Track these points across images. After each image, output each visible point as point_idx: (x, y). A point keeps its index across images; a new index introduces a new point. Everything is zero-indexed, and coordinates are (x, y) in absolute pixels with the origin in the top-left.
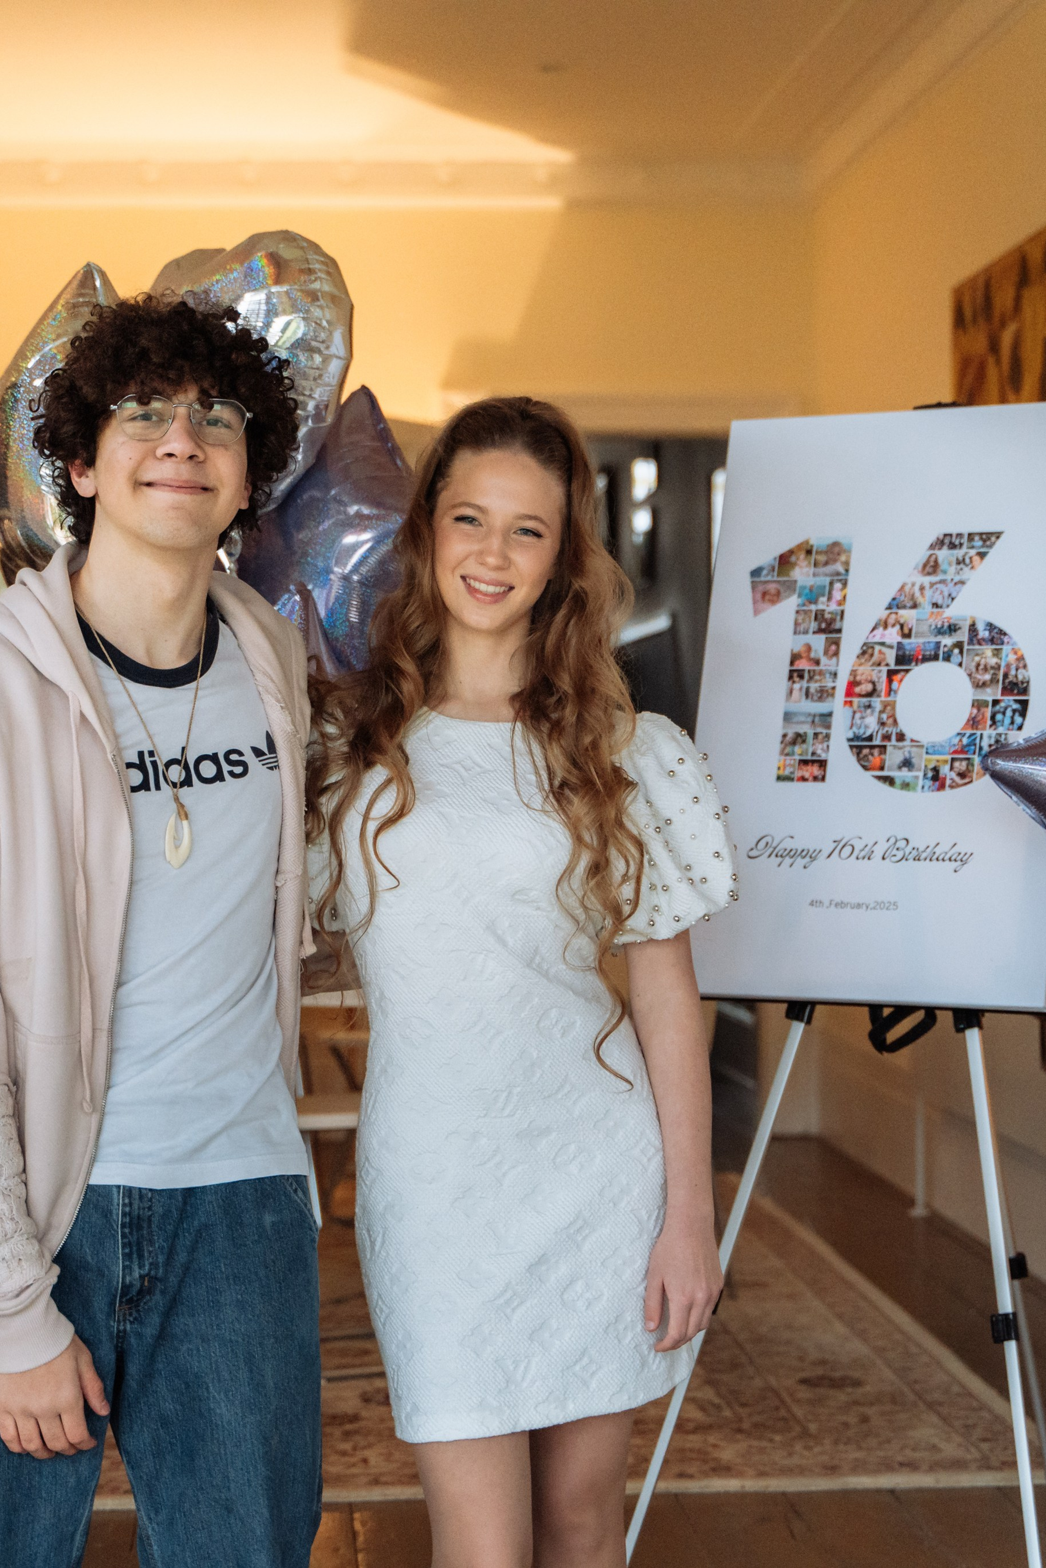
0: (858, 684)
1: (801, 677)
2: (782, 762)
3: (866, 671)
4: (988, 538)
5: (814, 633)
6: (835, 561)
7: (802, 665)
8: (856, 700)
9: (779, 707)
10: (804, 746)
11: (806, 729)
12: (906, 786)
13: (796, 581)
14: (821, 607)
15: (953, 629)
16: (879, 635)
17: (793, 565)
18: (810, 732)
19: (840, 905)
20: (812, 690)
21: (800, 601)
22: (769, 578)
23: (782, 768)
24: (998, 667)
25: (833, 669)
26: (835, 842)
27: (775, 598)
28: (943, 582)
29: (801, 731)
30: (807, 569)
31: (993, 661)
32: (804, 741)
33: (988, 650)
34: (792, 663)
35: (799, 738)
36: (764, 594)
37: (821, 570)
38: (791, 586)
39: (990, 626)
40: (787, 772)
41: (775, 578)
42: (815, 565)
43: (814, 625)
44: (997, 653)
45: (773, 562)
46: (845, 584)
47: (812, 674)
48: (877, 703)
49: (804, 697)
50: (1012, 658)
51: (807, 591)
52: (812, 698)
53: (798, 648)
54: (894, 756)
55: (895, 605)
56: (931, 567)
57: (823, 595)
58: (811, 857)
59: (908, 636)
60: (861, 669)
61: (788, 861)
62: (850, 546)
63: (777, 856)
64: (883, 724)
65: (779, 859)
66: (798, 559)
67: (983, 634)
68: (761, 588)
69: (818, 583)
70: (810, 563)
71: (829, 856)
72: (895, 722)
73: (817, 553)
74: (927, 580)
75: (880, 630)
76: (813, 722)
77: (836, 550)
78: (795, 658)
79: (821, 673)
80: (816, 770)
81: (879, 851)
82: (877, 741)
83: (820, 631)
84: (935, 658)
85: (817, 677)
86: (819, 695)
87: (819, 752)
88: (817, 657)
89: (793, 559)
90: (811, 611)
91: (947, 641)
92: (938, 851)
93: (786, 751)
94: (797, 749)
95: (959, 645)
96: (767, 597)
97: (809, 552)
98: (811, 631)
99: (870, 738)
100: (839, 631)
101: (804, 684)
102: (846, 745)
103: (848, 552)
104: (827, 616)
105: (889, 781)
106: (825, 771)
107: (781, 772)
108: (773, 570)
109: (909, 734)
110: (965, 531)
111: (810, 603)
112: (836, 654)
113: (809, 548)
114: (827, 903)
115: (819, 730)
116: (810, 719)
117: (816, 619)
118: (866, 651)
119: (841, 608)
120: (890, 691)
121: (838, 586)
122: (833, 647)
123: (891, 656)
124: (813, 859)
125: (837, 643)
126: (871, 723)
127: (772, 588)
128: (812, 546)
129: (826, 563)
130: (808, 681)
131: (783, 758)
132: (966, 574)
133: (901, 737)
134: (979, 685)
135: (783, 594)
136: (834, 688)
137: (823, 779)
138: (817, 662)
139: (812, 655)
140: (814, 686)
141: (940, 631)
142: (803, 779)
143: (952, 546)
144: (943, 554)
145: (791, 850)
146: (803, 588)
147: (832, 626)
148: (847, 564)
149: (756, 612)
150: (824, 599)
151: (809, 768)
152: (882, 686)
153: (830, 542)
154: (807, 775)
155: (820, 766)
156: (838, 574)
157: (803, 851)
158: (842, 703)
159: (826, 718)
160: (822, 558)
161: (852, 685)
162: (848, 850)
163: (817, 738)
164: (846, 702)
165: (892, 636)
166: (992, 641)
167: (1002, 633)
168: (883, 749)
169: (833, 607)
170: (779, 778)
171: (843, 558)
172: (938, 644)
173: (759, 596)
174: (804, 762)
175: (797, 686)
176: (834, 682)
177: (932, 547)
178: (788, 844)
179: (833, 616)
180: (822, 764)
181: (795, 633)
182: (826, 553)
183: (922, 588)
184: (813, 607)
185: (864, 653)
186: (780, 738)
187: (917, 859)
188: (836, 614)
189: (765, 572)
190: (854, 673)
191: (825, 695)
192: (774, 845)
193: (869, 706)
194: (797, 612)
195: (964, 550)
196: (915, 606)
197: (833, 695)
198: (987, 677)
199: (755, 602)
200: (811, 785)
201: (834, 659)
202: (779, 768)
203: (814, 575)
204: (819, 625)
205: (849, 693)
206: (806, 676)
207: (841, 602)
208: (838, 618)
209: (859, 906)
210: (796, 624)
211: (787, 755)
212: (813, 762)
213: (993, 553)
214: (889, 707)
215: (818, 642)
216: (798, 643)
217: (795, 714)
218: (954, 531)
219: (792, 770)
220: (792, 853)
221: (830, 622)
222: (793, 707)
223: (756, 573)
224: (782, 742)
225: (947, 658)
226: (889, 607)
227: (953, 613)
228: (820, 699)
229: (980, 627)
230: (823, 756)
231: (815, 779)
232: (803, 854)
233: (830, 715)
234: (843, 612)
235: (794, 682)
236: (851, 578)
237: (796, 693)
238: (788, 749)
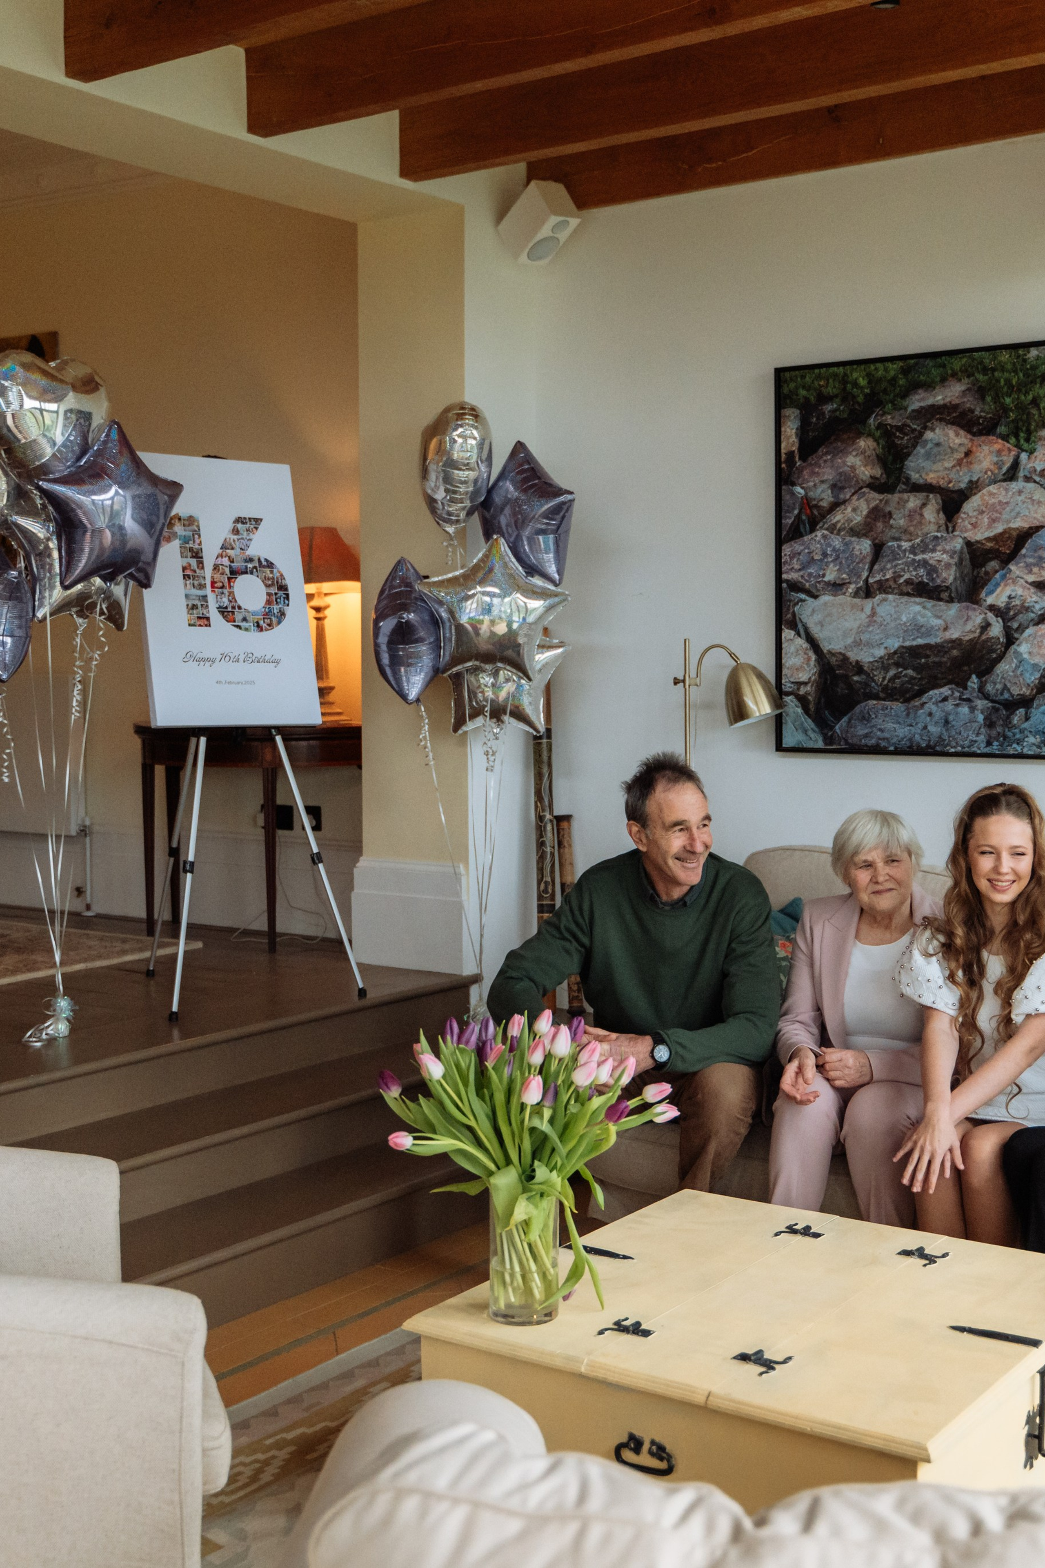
0: (216, 582)
1: (189, 578)
2: (188, 618)
3: (217, 577)
4: (258, 521)
6: (193, 525)
7: (188, 572)
8: (216, 590)
9: (182, 592)
10: (198, 610)
11: (196, 602)
12: (246, 629)
13: (176, 532)
14: (191, 545)
15: (251, 560)
16: (219, 561)
17: (173, 525)
18: (199, 604)
19: (230, 683)
21: (180, 542)
23: (190, 620)
24: (273, 578)
25: (203, 575)
26: (221, 654)
27: (168, 539)
28: (242, 539)
29: (194, 604)
30: (180, 527)
31: (271, 576)
32: (197, 608)
33: (268, 571)
34: (184, 571)
35: (194, 607)
37: (187, 528)
38: (175, 535)
39: (266, 560)
40: (192, 622)
41: (168, 530)
42: (184, 525)
43: (189, 554)
44: (272, 572)
46: (200, 536)
47: (194, 577)
48: (226, 591)
49: (193, 587)
50: (278, 574)
51: (183, 537)
52: (196, 588)
53: (185, 565)
54: (238, 616)
55: (223, 547)
56: (236, 531)
57: (191, 540)
59: (232, 562)
60: (215, 576)
61: (202, 663)
62: (198, 518)
63: (196, 661)
64: (231, 601)
65: (198, 663)
66: (175, 521)
67: (264, 563)
69: (188, 534)
70: (181, 524)
71: (220, 661)
72: (236, 601)
73: (184, 520)
74: (235, 537)
75: (220, 559)
76: (199, 599)
77: (192, 519)
78: (184, 569)
79: (198, 577)
80: (206, 622)
81: (242, 658)
82: (230, 609)
83: (192, 557)
84: (246, 573)
85: (196, 578)
86: (199, 587)
87: (205, 613)
88: (195, 569)
90: (187, 547)
91: (250, 565)
92: (267, 658)
94: (196, 612)
95: (255, 567)
97: (180, 519)
98: (189, 556)
99: (226, 608)
100: (202, 557)
101: (191, 581)
102: (216, 611)
103: (198, 521)
104: (195, 550)
105: (239, 627)
106: (210, 622)
107: (190, 622)
109: (243, 606)
110: (247, 517)
111: (186, 543)
112: (203, 568)
114: (224, 682)
115: (203, 603)
116: (197, 598)
117: (189, 551)
118: (216, 568)
119: (200, 546)
120: (230, 587)
121: (196, 536)
122: (201, 565)
123: (227, 571)
124: (213, 662)
125: (202, 563)
126: (225, 601)
127: (166, 534)
128: (180, 516)
129: (189, 525)
130: (193, 580)
131: (188, 616)
132: (251, 536)
133: (240, 608)
134: (267, 586)
135: (172, 538)
136: (205, 584)
137: (210, 626)
138: (195, 572)
139: (192, 568)
140: (196, 583)
141: (246, 561)
142: (200, 625)
143: (243, 523)
144: (239, 526)
145: (202, 658)
146: (181, 536)
147: (198, 555)
148: (198, 526)
150: (191, 542)
151: (203, 621)
152: (226, 584)
153: (188, 515)
154: (202, 624)
156: (195, 531)
157: (208, 658)
158: (210, 591)
159: (205, 597)
160: (187, 522)
161: (213, 583)
162: (228, 658)
163: (202, 607)
164: (212, 591)
165: (226, 561)
166: (268, 567)
167: (272, 563)
168: (233, 613)
169: (196, 546)
170: (189, 625)
171: (196, 523)
172: (246, 567)
174: (199, 618)
175: (188, 582)
176: (204, 581)
177: (234, 522)
178: (200, 656)
179: (197, 550)
180: (208, 619)
181: (182, 557)
182: (188, 520)
183: (234, 541)
184: (188, 545)
185: (215, 569)
186: (185, 606)
187: (258, 662)
188: (199, 549)
190: (212, 577)
191: (202, 587)
192: (194, 656)
193: (223, 593)
194: (180, 547)
195: (248, 525)
196: (233, 549)
197: (205, 587)
198: (270, 582)
200: (206, 629)
201: (202, 571)
202: (188, 620)
203: (184, 530)
204: (192, 554)
205: (213, 586)
206: (191, 577)
207: (200, 544)
208: (200, 551)
209: (238, 683)
210: (181, 553)
211: (190, 614)
212: (203, 618)
213: (261, 527)
214: (231, 594)
215: (194, 562)
216: (185, 562)
217: (191, 595)
218: (243, 516)
219: (194, 621)
220: (203, 660)
221: (197, 553)
222: (188, 592)
224: (187, 608)
225: (252, 573)
226: (222, 548)
227: (251, 552)
228: (200, 589)
229: (263, 560)
230: (207, 615)
231: (206, 626)
232: (208, 660)
233: (206, 596)
234: (201, 549)
235: (186, 580)
236: (202, 532)
237: (188, 586)
238: (191, 612)
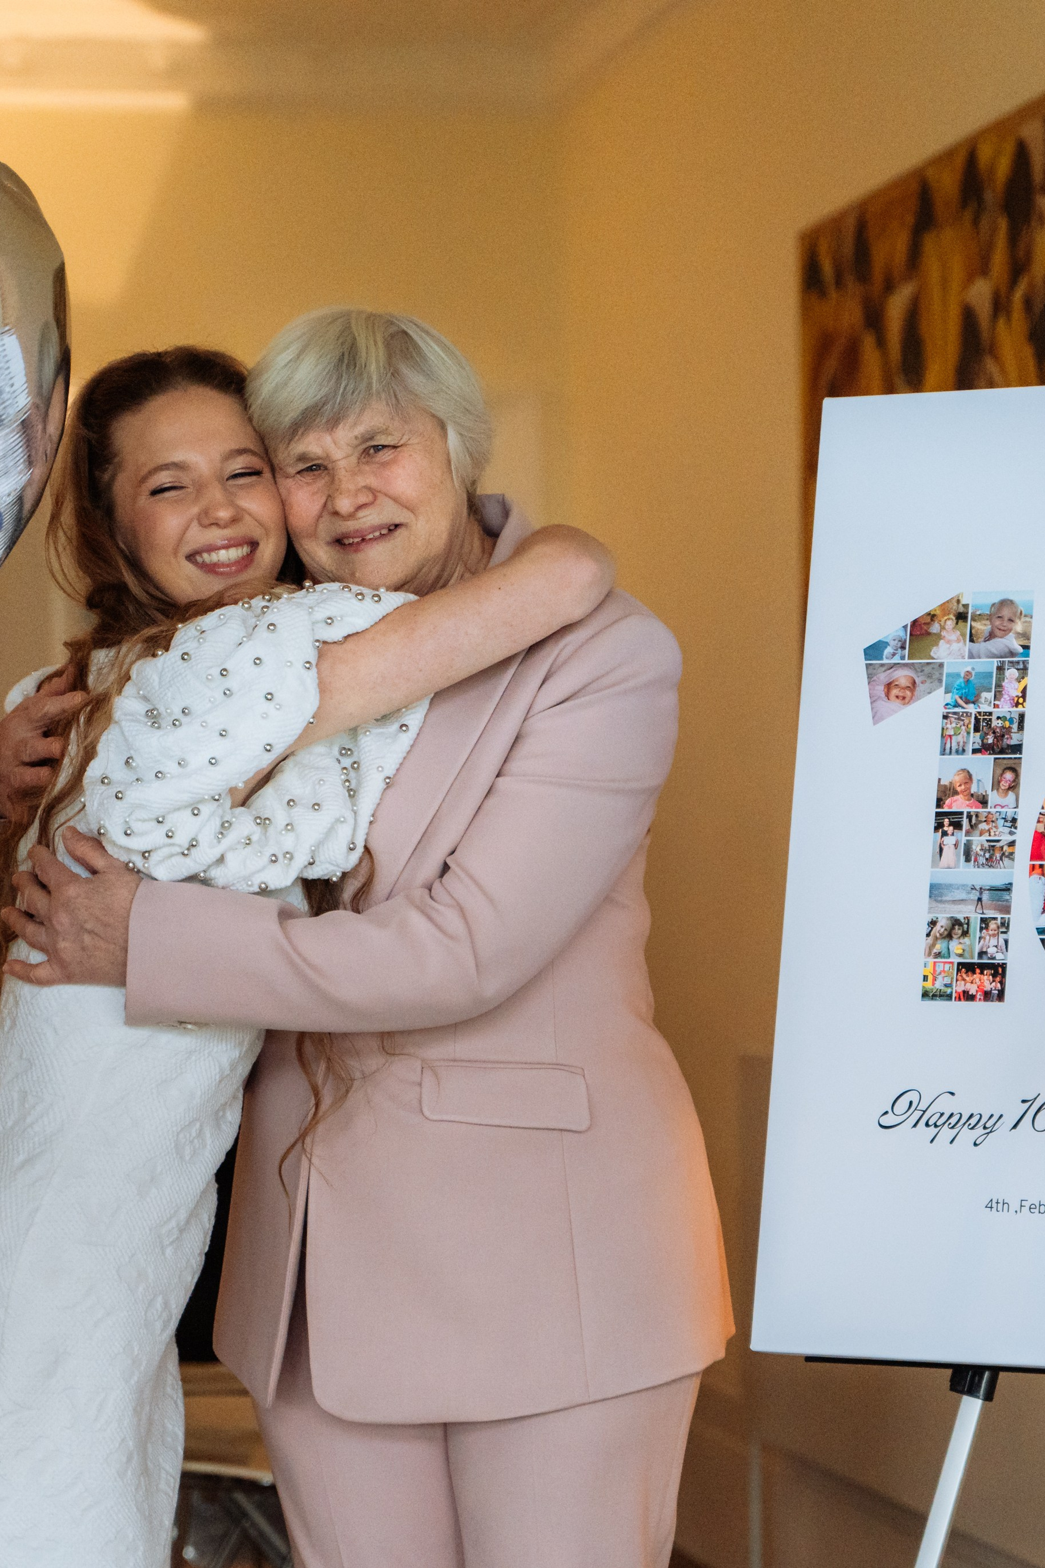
1: (957, 826)
2: (930, 968)
5: (975, 751)
6: (1006, 631)
7: (958, 804)
9: (922, 875)
10: (966, 940)
11: (969, 912)
13: (941, 665)
14: (985, 708)
17: (935, 638)
18: (975, 920)
19: (1038, 1207)
20: (976, 848)
21: (949, 698)
22: (896, 660)
23: (930, 978)
25: (1010, 812)
26: (1024, 1101)
27: (908, 693)
29: (960, 917)
30: (961, 644)
32: (965, 933)
34: (940, 803)
35: (957, 928)
36: (889, 686)
37: (981, 646)
38: (933, 673)
40: (939, 985)
41: (906, 661)
42: (973, 637)
43: (974, 740)
45: (901, 633)
46: (1024, 671)
47: (974, 821)
49: (962, 858)
51: (960, 681)
52: (976, 860)
53: (950, 777)
57: (989, 690)
58: (985, 1128)
61: (946, 1133)
62: (1031, 607)
63: (927, 1125)
65: (932, 1131)
66: (943, 628)
68: (883, 677)
69: (980, 669)
70: (963, 635)
71: (1015, 1127)
73: (973, 619)
76: (980, 900)
77: (1006, 613)
78: (944, 793)
80: (987, 982)
85: (983, 826)
86: (987, 855)
87: (991, 950)
88: (982, 792)
89: (935, 628)
90: (968, 715)
93: (936, 950)
94: (956, 946)
96: (895, 692)
97: (961, 617)
98: (970, 748)
100: (1018, 748)
101: (963, 835)
102: (1036, 940)
103: (1027, 616)
104: (995, 723)
106: (1002, 983)
107: (929, 985)
108: (903, 648)
111: (967, 702)
112: (1014, 787)
113: (961, 610)
114: (1014, 1206)
115: (989, 914)
116: (975, 895)
117: (977, 729)
119: (1020, 708)
121: (1011, 673)
122: (1009, 776)
124: (989, 1130)
125: (1014, 768)
127: (902, 676)
128: (966, 606)
129: (991, 636)
130: (968, 833)
131: (931, 960)
135: (920, 688)
136: (1012, 844)
137: (1001, 996)
138: (984, 802)
139: (974, 790)
140: (978, 842)
142: (967, 996)
145: (952, 1115)
147: (1007, 741)
148: (1026, 636)
149: (877, 718)
151: (977, 977)
153: (996, 599)
154: (973, 991)
155: (994, 976)
156: (1012, 654)
157: (971, 1116)
158: (1027, 869)
159: (1001, 894)
160: (983, 627)
161: (1042, 839)
163: (987, 928)
164: (1033, 868)
169: (1005, 708)
170: (925, 995)
171: (1019, 627)
173: (880, 690)
174: (968, 968)
175: (949, 841)
176: (1011, 833)
178: (946, 1105)
179: (1007, 724)
180: (998, 971)
181: (943, 752)
182: (990, 617)
184: (971, 709)
186: (925, 929)
188: (1011, 721)
189: (889, 650)
191: (998, 855)
192: (923, 1106)
194: (945, 717)
197: (1011, 856)
199: (873, 700)
200: (979, 1006)
201: (1011, 795)
202: (925, 978)
203: (971, 656)
204: (982, 739)
205: (1038, 851)
206: (965, 822)
207: (1020, 700)
208: (1015, 727)
210: (945, 736)
211: (938, 955)
212: (983, 967)
215: (984, 767)
216: (949, 769)
217: (949, 887)
219: (947, 981)
220: (953, 1121)
222: (944, 876)
223: (873, 651)
224: (928, 935)
228: (990, 862)
230: (999, 958)
231: (987, 996)
232: (972, 1121)
233: (1008, 888)
234: (1022, 717)
235: (945, 834)
237: (948, 851)
238: (940, 947)
